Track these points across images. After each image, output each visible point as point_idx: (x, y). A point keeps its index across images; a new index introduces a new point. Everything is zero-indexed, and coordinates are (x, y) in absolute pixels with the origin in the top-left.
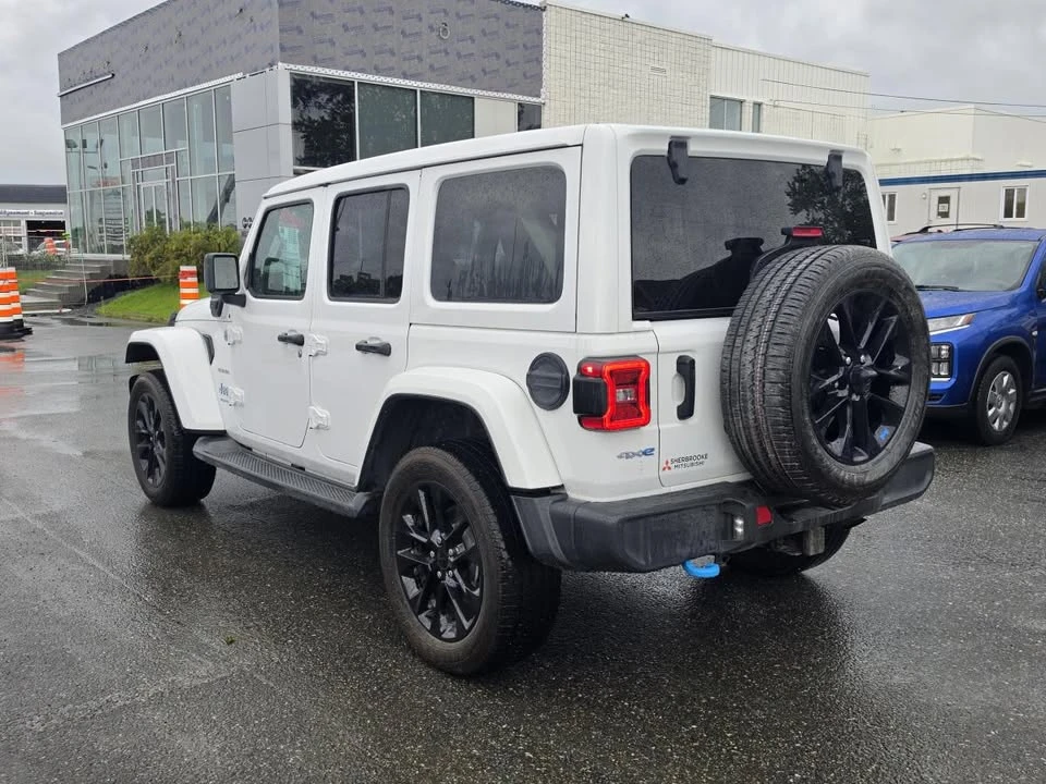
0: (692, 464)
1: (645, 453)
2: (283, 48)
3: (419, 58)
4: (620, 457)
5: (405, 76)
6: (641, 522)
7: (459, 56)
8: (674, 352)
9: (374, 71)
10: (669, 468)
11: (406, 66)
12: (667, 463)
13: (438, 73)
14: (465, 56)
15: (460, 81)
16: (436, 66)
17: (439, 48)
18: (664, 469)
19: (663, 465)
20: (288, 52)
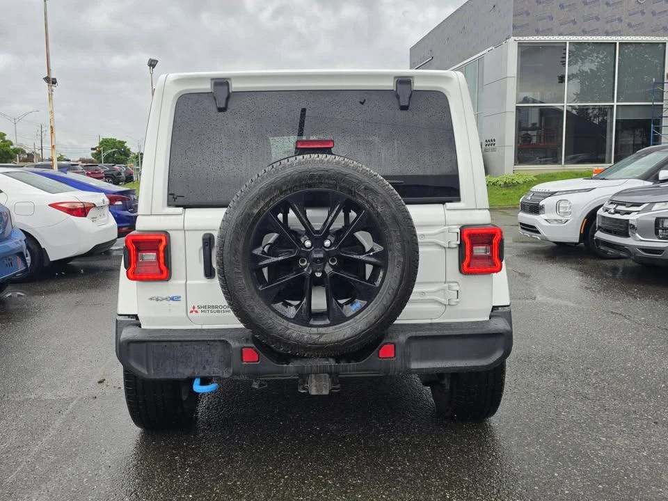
0: (219, 312)
1: (172, 299)
2: (514, 27)
3: (620, 20)
4: (151, 299)
5: (607, 34)
6: (144, 345)
7: (654, 13)
8: (201, 230)
9: (582, 33)
10: (196, 312)
11: (608, 27)
12: (194, 308)
13: (634, 28)
14: (659, 13)
15: (654, 32)
16: (633, 23)
17: (637, 10)
18: (192, 312)
19: (190, 309)
20: (518, 29)
